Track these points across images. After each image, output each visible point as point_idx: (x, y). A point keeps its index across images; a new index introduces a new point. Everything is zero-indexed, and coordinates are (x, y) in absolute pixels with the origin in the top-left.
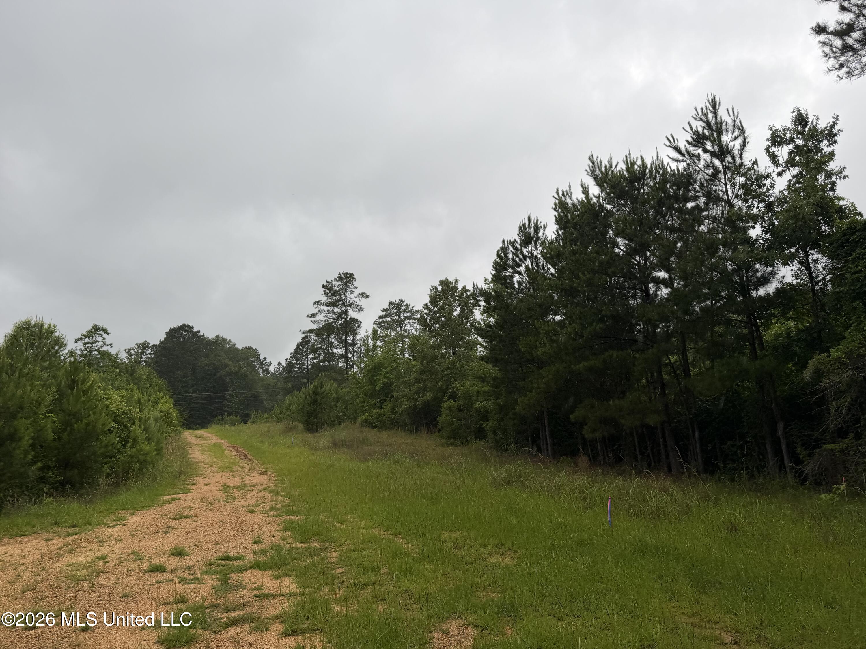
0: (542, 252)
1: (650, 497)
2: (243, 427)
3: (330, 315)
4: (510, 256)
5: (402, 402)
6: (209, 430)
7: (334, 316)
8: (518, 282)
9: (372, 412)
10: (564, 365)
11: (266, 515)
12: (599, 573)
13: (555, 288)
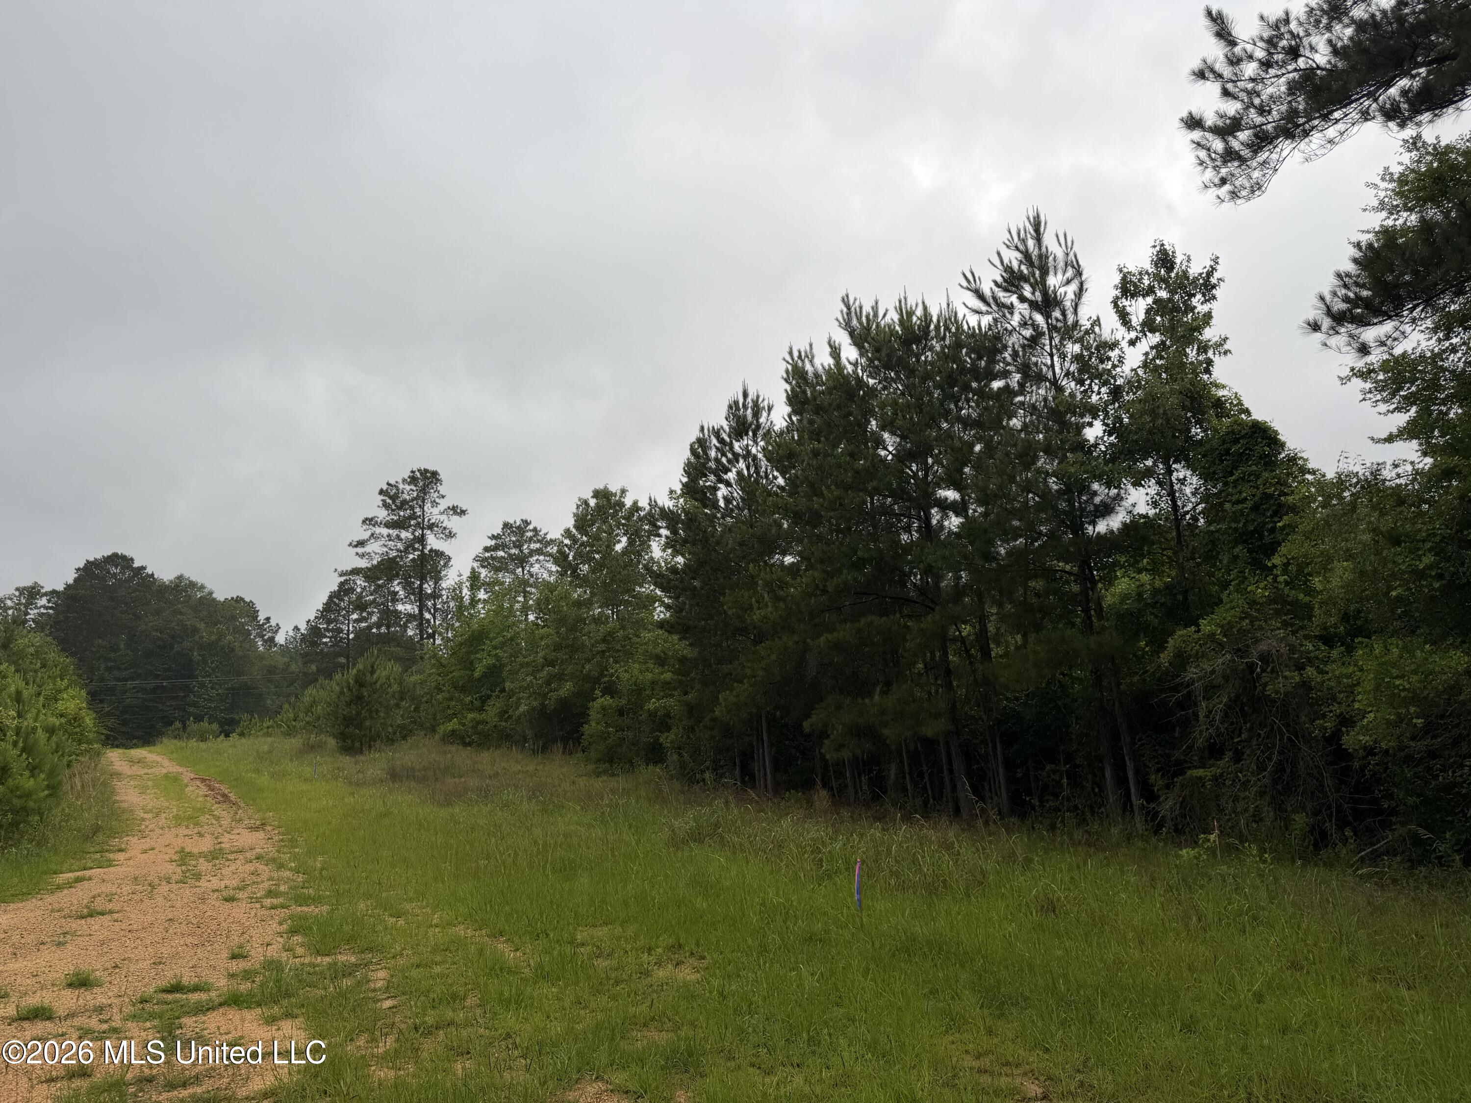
0: (764, 449)
1: (923, 857)
2: (222, 743)
3: (393, 544)
4: (713, 453)
5: (519, 699)
6: (158, 748)
7: (400, 546)
8: (725, 498)
9: (466, 718)
10: (796, 637)
11: (258, 905)
12: (837, 989)
13: (786, 511)
